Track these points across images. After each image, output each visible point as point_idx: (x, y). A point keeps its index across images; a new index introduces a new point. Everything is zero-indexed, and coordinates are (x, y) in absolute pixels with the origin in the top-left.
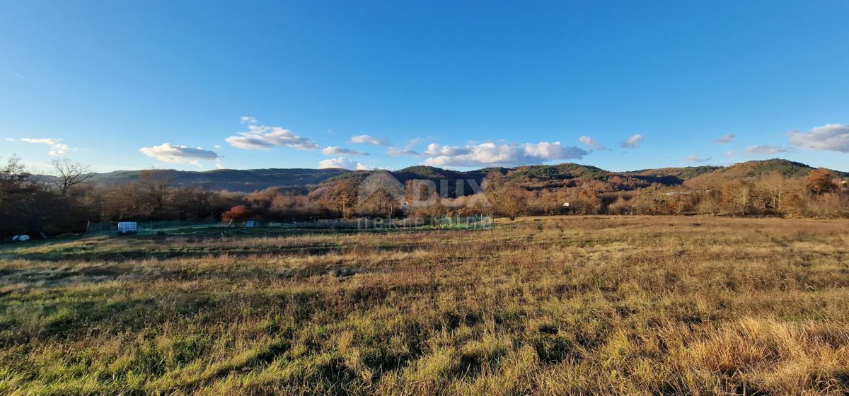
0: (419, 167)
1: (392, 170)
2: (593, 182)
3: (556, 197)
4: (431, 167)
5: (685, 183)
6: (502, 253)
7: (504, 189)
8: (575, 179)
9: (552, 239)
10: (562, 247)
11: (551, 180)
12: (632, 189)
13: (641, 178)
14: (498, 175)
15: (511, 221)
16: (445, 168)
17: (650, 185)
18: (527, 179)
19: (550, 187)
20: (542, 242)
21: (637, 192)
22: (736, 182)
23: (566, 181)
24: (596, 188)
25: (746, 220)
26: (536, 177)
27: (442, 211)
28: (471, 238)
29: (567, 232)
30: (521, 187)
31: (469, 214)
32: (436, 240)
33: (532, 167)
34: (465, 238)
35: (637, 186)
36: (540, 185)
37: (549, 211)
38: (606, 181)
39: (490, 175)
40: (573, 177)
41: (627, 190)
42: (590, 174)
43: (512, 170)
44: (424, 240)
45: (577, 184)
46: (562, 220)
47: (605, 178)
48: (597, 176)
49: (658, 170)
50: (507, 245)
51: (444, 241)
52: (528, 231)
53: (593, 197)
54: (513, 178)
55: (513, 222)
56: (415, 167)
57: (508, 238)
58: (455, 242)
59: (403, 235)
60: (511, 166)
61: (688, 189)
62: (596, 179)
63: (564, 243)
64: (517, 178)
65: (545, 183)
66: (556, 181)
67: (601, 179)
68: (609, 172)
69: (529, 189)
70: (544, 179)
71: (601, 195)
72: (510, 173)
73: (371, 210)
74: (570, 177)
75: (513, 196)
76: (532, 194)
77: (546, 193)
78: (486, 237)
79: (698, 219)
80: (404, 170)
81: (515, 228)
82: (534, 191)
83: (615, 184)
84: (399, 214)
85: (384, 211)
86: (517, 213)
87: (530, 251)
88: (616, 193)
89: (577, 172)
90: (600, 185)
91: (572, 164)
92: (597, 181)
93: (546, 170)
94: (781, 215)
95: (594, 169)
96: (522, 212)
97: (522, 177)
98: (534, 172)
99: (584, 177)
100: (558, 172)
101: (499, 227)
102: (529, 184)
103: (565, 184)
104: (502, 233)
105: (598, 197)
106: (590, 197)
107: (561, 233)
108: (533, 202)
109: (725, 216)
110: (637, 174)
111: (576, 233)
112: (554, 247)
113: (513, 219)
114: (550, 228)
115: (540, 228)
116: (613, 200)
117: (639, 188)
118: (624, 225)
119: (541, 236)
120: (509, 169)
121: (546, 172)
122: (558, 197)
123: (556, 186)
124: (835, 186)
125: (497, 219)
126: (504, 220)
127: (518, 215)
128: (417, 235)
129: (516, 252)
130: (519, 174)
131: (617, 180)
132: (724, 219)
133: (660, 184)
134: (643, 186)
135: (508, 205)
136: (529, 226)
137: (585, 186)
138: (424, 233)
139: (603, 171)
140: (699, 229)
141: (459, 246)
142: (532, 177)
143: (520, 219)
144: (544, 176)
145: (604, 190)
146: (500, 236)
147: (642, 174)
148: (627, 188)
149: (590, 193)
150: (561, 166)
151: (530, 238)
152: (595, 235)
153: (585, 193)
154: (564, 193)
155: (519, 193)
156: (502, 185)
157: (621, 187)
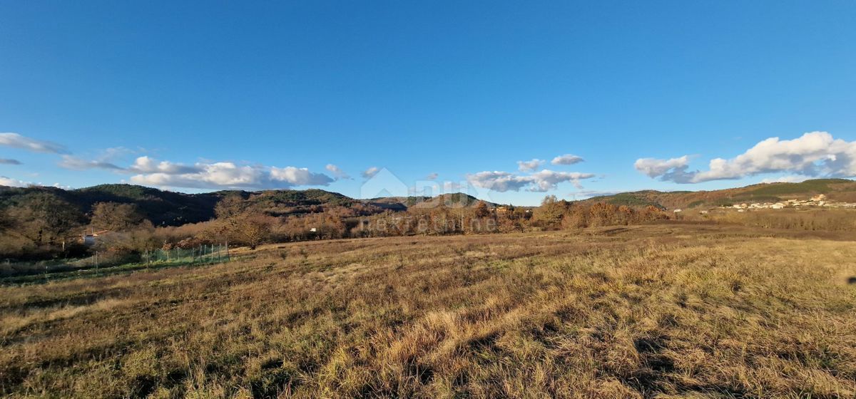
0: (119, 185)
1: (68, 187)
2: (338, 208)
3: (303, 222)
4: (140, 187)
5: (409, 210)
6: (233, 289)
7: (244, 215)
8: (322, 205)
9: (293, 267)
10: (304, 273)
11: (298, 206)
12: (370, 215)
13: (377, 205)
14: (237, 199)
15: (252, 251)
16: (163, 189)
17: (383, 211)
18: (273, 204)
19: (297, 213)
20: (282, 270)
21: (374, 217)
22: (439, 209)
23: (313, 207)
24: (341, 214)
25: (444, 238)
26: (282, 202)
27: (157, 243)
28: (197, 274)
29: (312, 258)
30: (266, 212)
31: (196, 245)
32: (139, 282)
33: (279, 192)
34: (186, 276)
35: (374, 212)
36: (288, 210)
37: (295, 237)
38: (350, 208)
39: (227, 200)
40: (320, 203)
41: (366, 215)
42: (335, 201)
43: (255, 194)
44: (120, 284)
45: (324, 209)
46: (307, 245)
47: (349, 205)
48: (342, 203)
49: (390, 198)
50: (241, 278)
51: (152, 283)
52: (270, 260)
53: (339, 222)
54: (256, 203)
55: (254, 251)
56: (112, 186)
57: (244, 270)
58: (169, 282)
59: (80, 281)
60: (254, 190)
61: (410, 214)
62: (341, 205)
63: (305, 269)
64: (261, 204)
65: (293, 208)
66: (304, 207)
67: (345, 205)
68: (352, 199)
69: (275, 215)
70: (292, 205)
71: (345, 220)
72: (252, 198)
73: (20, 248)
74: (317, 203)
75: (253, 223)
76: (277, 220)
77: (293, 219)
78: (215, 272)
79: (415, 238)
80: (92, 188)
81: (254, 258)
82: (281, 217)
83: (357, 210)
84: (80, 251)
85: (48, 248)
86: (259, 241)
87: (267, 282)
88: (358, 218)
89: (324, 198)
90: (345, 211)
91: (319, 191)
92: (342, 207)
93: (293, 195)
94: (463, 233)
95: (339, 196)
96: (265, 239)
97: (266, 202)
98: (280, 197)
99: (331, 203)
100: (305, 198)
101: (235, 259)
102: (274, 209)
103: (312, 210)
104: (238, 264)
105: (342, 222)
106: (335, 222)
107: (304, 259)
108: (277, 228)
109: (433, 235)
110: (374, 201)
111: (319, 257)
112: (295, 274)
113: (254, 248)
114: (294, 255)
115: (284, 256)
116: (355, 224)
117: (376, 214)
118: (361, 247)
119: (282, 265)
120: (252, 193)
121: (293, 198)
122: (306, 223)
123: (303, 212)
124: (488, 212)
125: (234, 250)
126: (243, 250)
127: (260, 243)
128: (108, 279)
129: (252, 285)
130: (263, 199)
131: (357, 206)
132: (432, 237)
133: (390, 211)
134: (379, 212)
135: (249, 232)
136: (271, 254)
137: (331, 212)
138: (122, 275)
139: (347, 198)
140: (414, 247)
141: (174, 287)
142: (278, 202)
143: (262, 248)
144: (291, 201)
145: (348, 215)
146: (233, 268)
147: (379, 202)
148: (367, 214)
149: (335, 218)
150: (308, 191)
151: (270, 268)
152: (336, 258)
153: (331, 218)
154: (311, 219)
155: (262, 219)
156: (242, 210)
157: (363, 213)
